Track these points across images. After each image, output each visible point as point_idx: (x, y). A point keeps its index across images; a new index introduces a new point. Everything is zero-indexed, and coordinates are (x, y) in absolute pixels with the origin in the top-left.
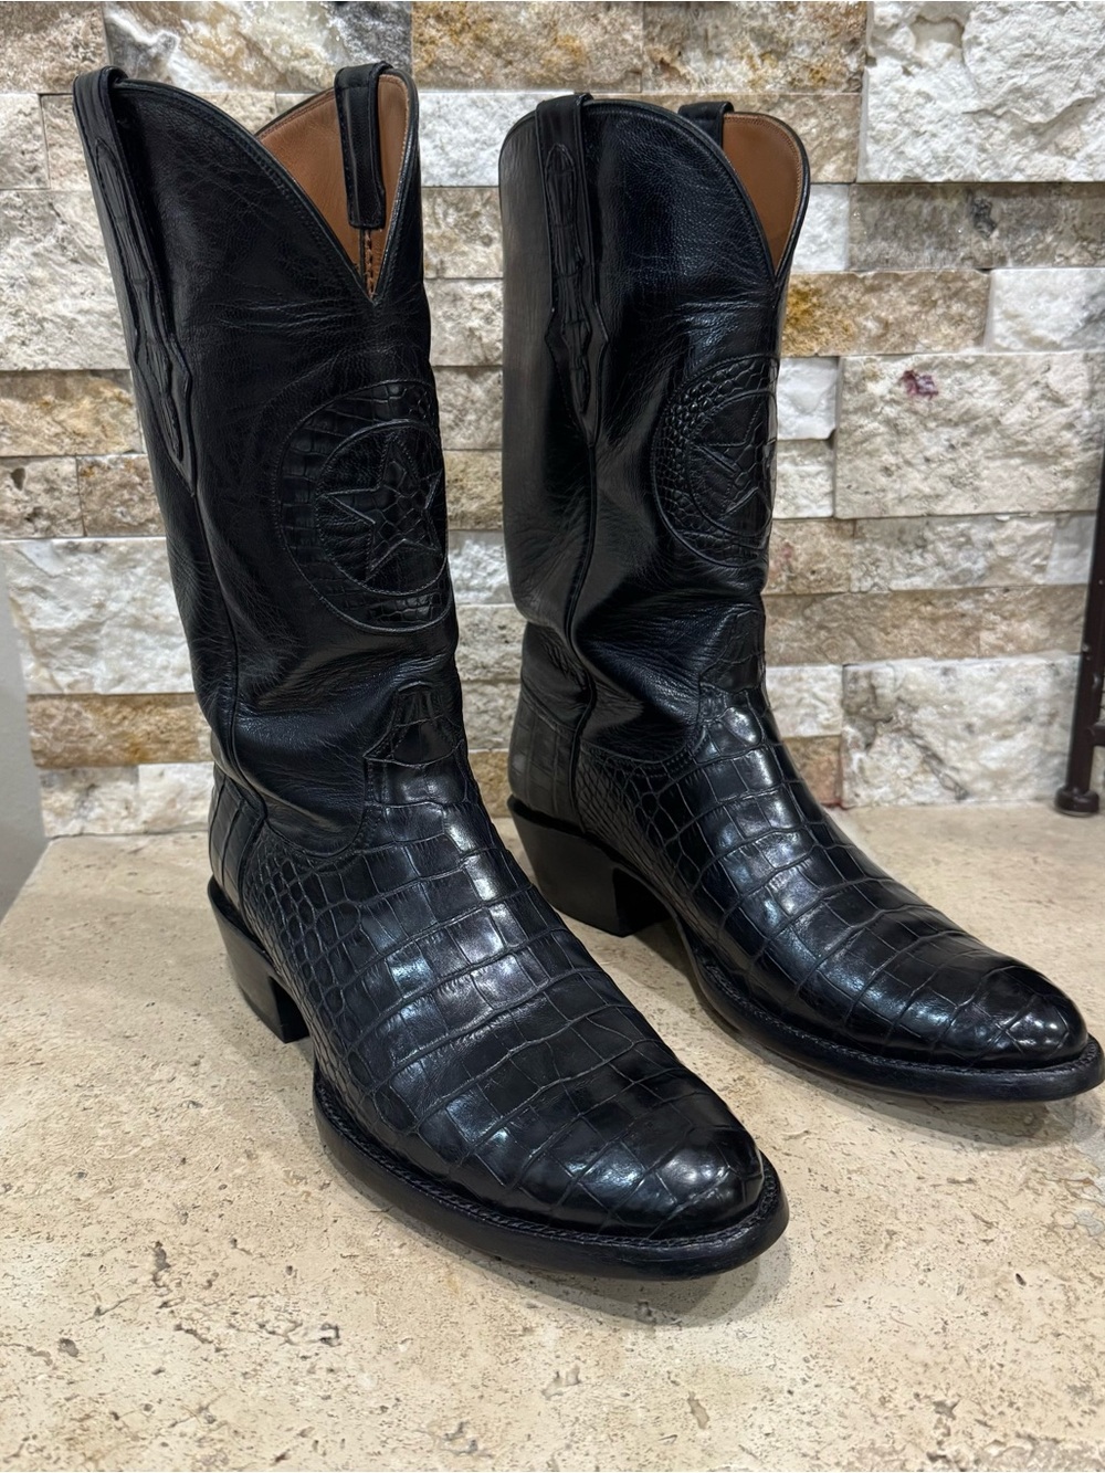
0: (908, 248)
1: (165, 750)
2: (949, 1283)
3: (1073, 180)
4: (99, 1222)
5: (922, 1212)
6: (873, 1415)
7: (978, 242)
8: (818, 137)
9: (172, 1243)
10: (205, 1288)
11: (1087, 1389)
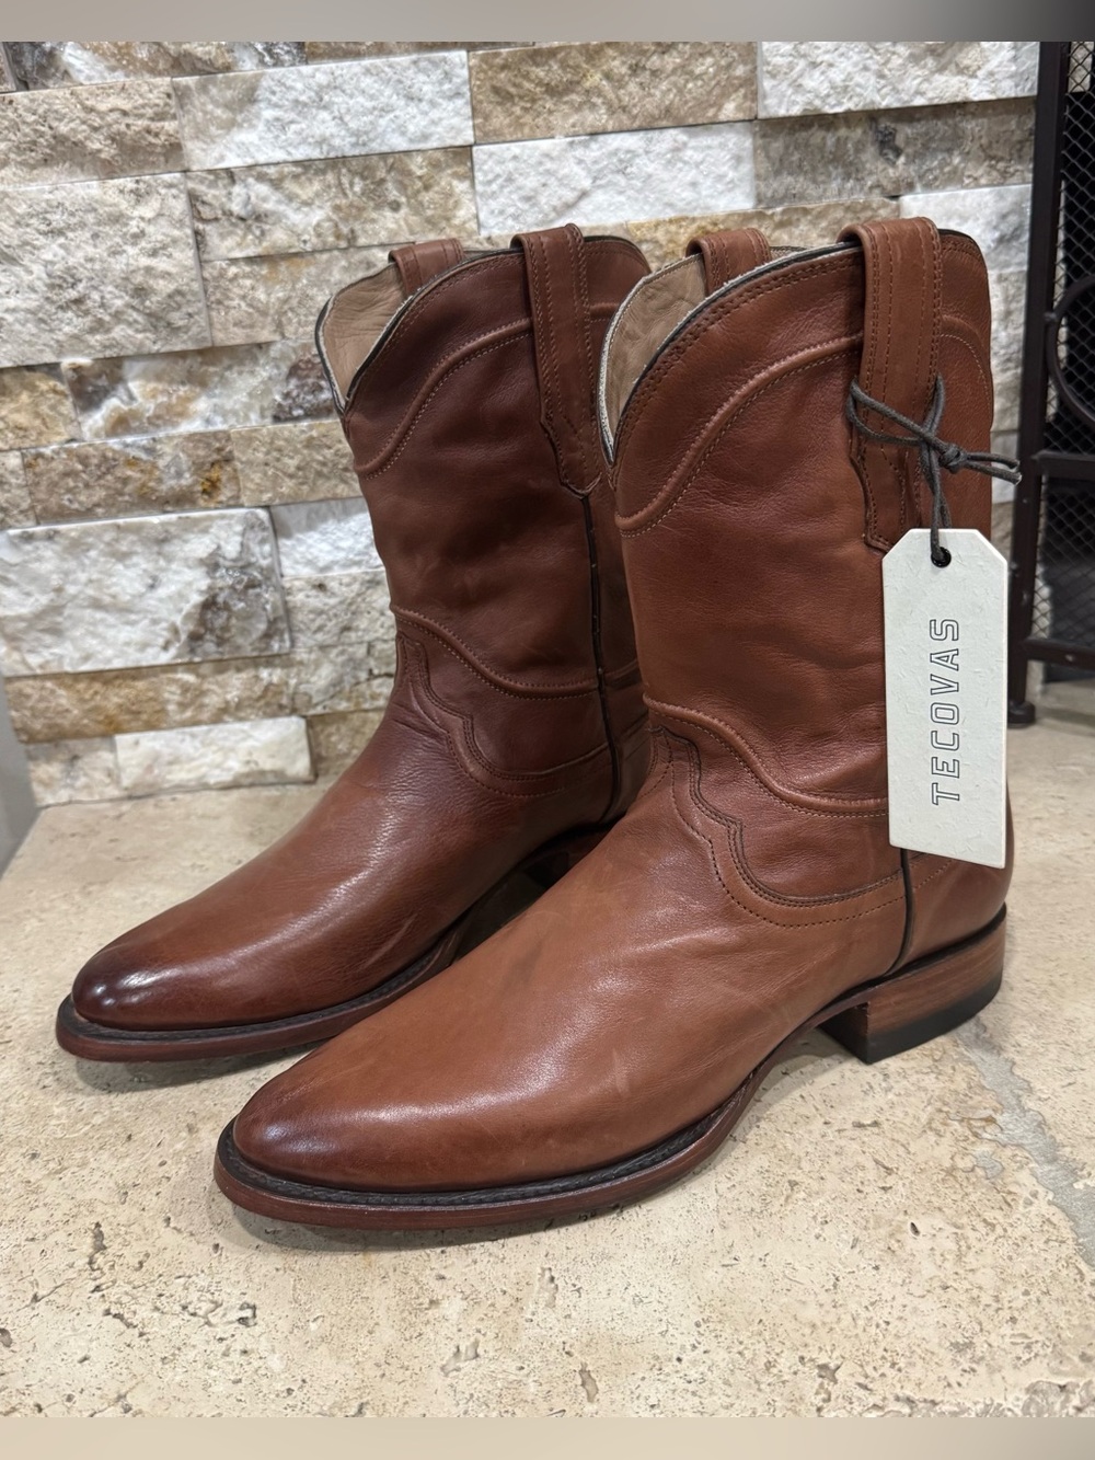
0: (814, 181)
1: (138, 720)
2: (844, 1236)
3: (976, 99)
4: (45, 1205)
5: (825, 1159)
6: (757, 1382)
7: (884, 169)
8: (715, 76)
9: (110, 1224)
10: (136, 1270)
11: (970, 1345)
